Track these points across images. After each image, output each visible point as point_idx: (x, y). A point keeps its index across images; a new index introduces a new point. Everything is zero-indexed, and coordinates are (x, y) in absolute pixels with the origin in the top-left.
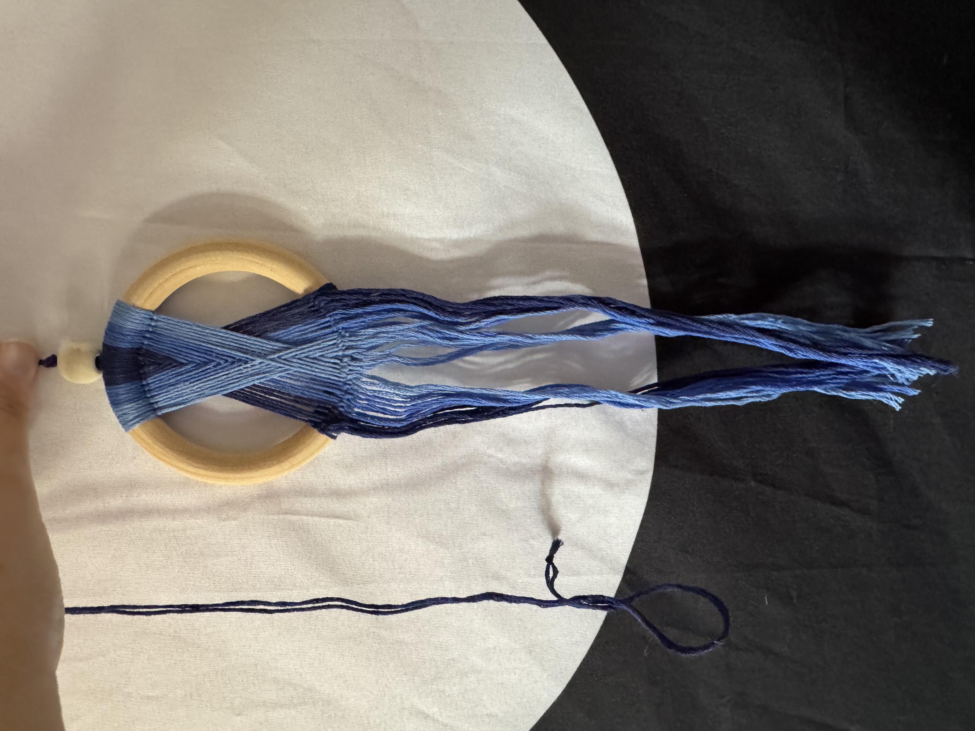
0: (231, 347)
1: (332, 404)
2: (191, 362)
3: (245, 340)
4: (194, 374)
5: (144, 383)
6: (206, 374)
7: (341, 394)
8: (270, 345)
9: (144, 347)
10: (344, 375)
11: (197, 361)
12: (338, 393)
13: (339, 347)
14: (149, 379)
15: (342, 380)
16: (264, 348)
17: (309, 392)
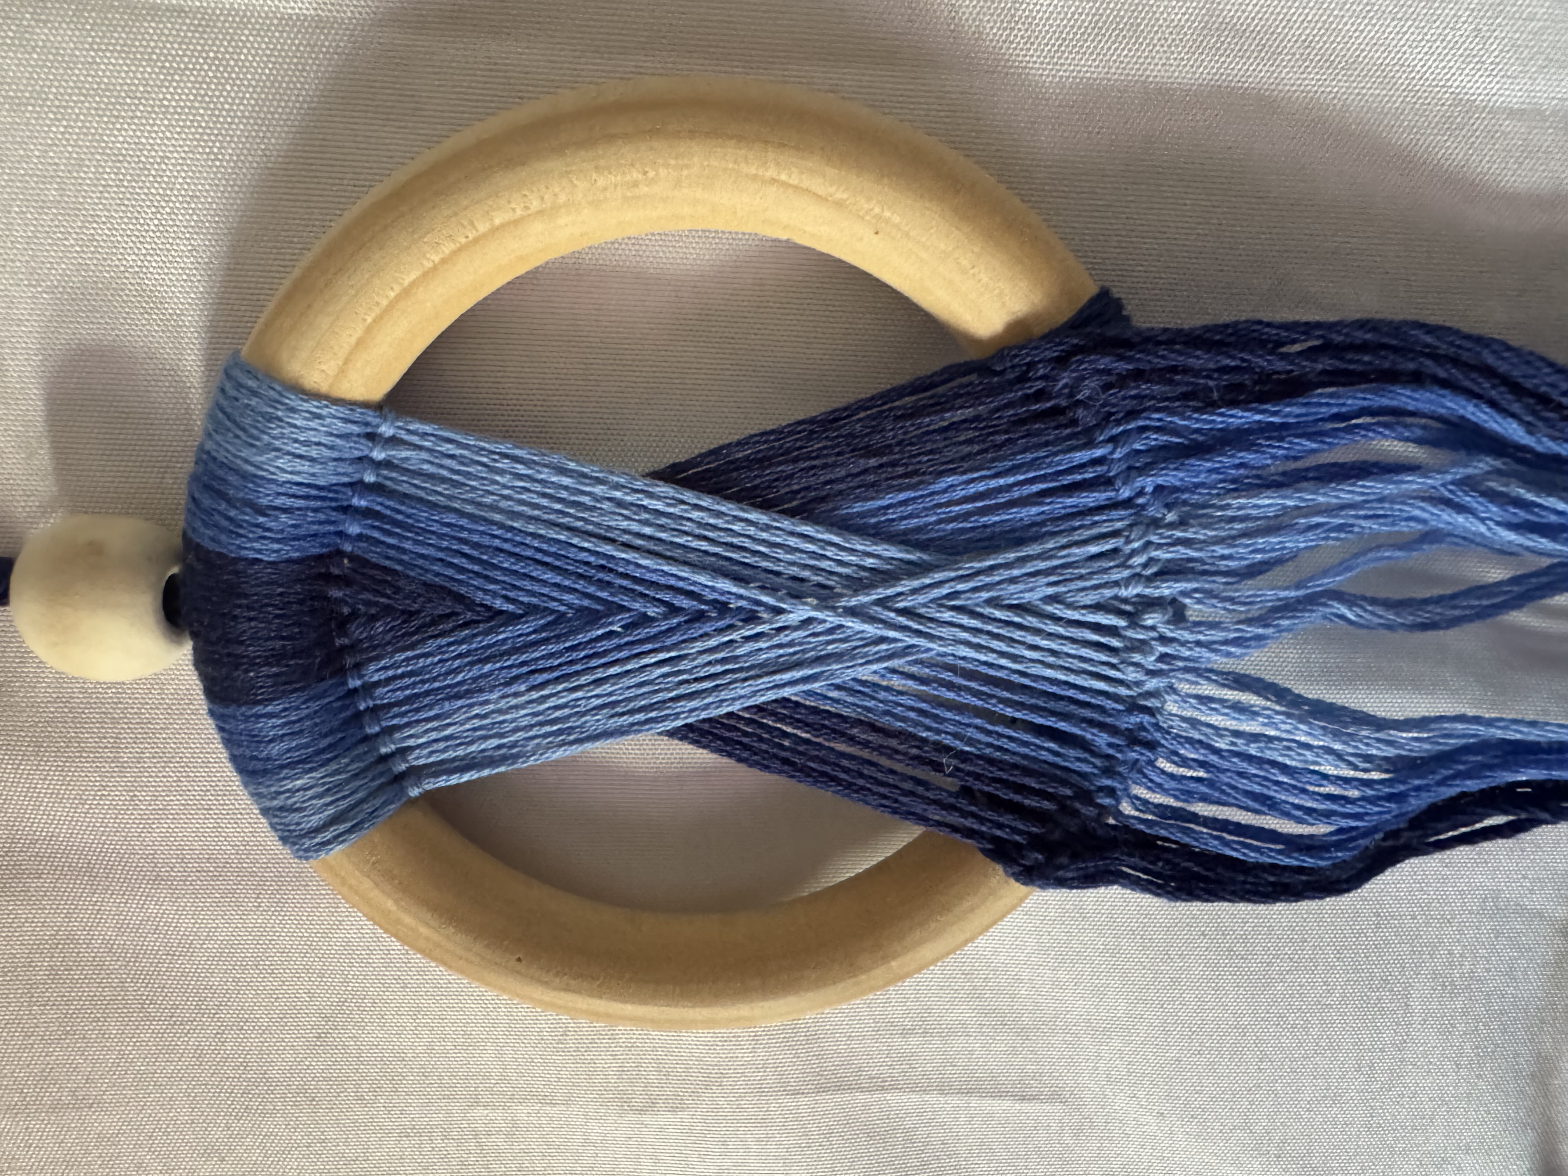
0: (692, 556)
1: (1075, 779)
2: (531, 610)
3: (752, 531)
4: (542, 657)
5: (354, 683)
6: (588, 657)
7: (1110, 745)
8: (852, 551)
9: (348, 547)
10: (1132, 675)
11: (553, 605)
12: (1101, 740)
13: (1130, 567)
14: (372, 668)
15: (1123, 691)
16: (825, 564)
17: (989, 733)
